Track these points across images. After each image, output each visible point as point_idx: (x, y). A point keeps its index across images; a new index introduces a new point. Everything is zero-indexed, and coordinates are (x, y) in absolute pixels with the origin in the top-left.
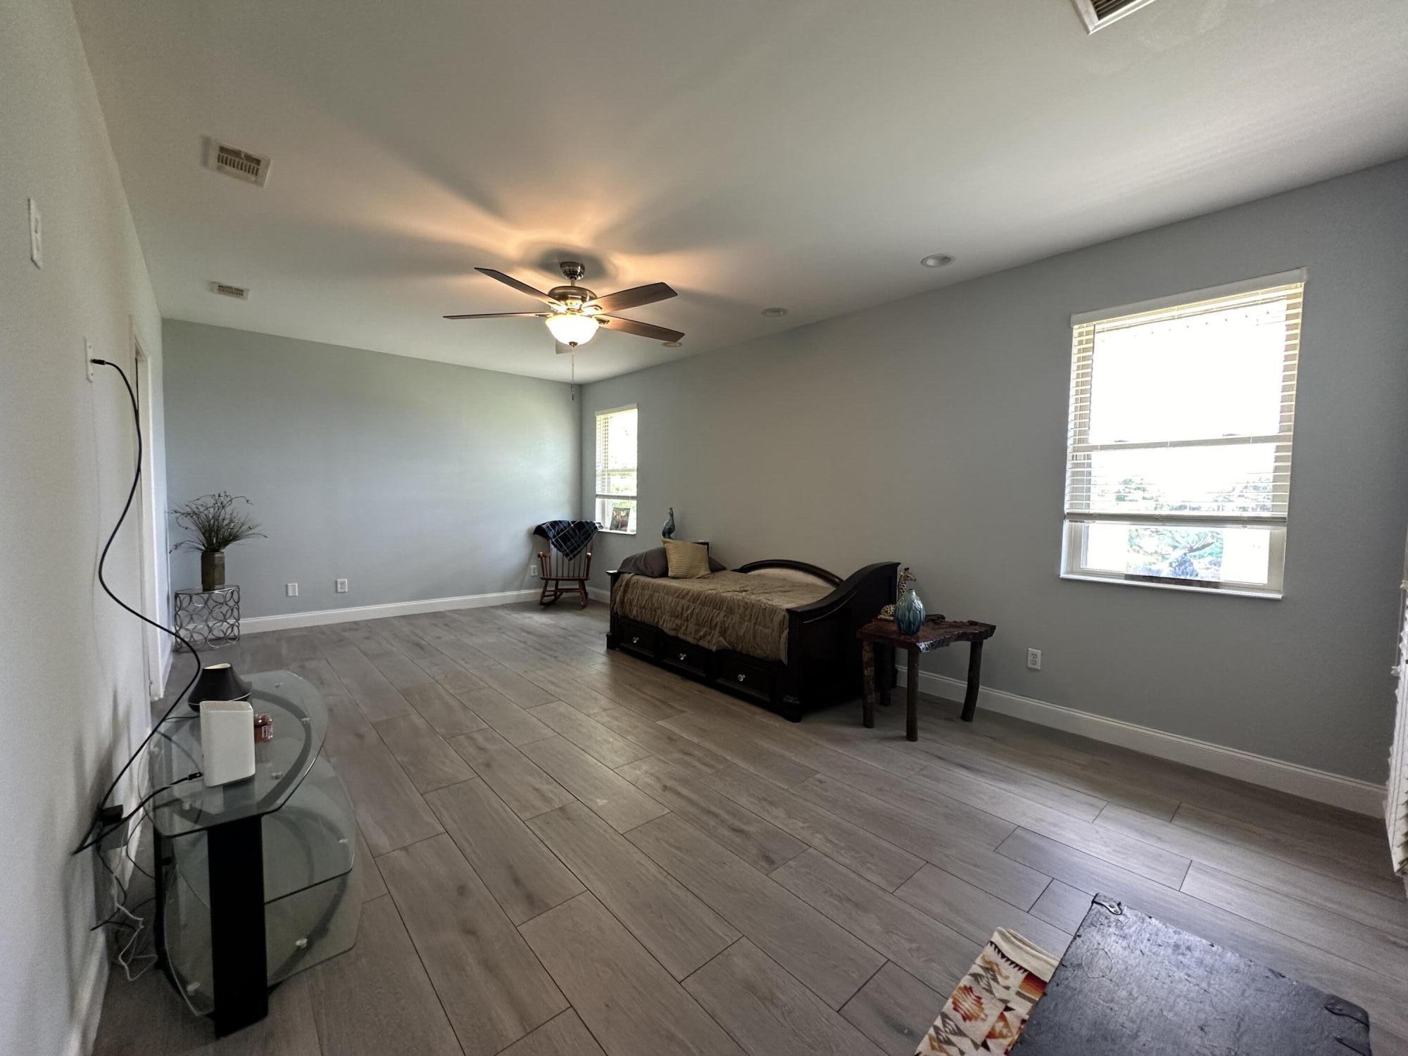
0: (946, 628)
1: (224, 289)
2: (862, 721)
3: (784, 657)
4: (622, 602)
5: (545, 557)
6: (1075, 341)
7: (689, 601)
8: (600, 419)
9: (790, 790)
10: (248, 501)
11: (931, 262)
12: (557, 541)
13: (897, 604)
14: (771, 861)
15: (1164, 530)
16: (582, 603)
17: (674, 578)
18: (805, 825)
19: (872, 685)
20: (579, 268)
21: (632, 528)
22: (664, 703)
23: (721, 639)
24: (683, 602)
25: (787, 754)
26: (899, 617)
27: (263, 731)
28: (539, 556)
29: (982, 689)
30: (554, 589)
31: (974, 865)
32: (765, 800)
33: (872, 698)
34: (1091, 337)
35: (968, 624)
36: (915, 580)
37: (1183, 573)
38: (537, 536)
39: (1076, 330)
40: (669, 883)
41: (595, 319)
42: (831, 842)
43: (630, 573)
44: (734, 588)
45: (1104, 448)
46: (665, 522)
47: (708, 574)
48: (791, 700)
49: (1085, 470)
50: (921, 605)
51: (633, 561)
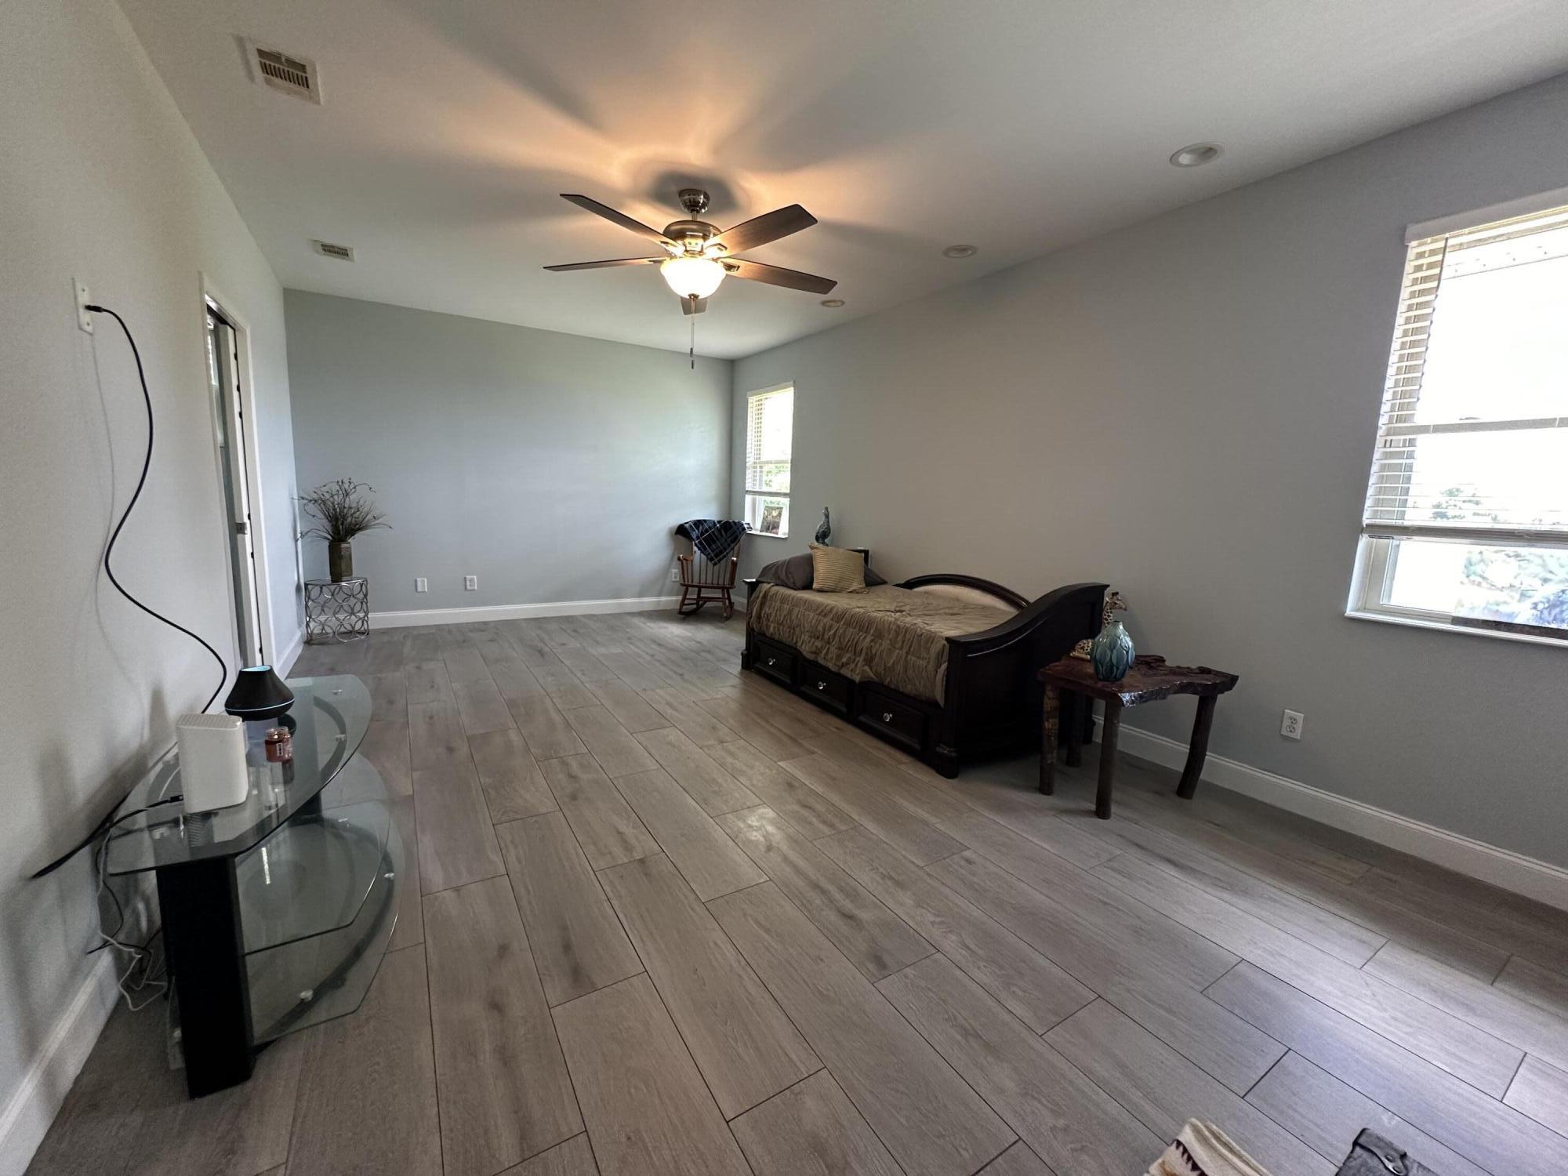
0: (1165, 675)
1: (330, 250)
2: (1038, 784)
3: (939, 696)
4: (759, 617)
5: (687, 560)
6: (1409, 267)
7: (832, 619)
8: (752, 401)
9: (926, 868)
10: (370, 488)
11: (1185, 159)
12: (700, 542)
13: (1096, 639)
14: (881, 965)
15: (1530, 554)
16: (724, 615)
17: (820, 591)
18: (938, 920)
19: (1054, 741)
20: (702, 197)
21: (783, 530)
22: (794, 740)
23: (867, 668)
24: (825, 620)
25: (933, 820)
26: (1098, 657)
27: (278, 749)
28: (679, 559)
29: (1209, 757)
30: (696, 597)
31: (1169, 1011)
32: (891, 878)
33: (1052, 758)
34: (1439, 257)
35: (1198, 671)
36: (1125, 610)
37: (1555, 619)
38: (679, 536)
39: (1414, 248)
40: (745, 978)
41: (722, 264)
42: (968, 947)
43: (769, 583)
44: (888, 607)
45: (1439, 429)
46: (818, 525)
47: (861, 588)
48: (944, 750)
49: (1404, 461)
50: (1130, 643)
51: (774, 569)
